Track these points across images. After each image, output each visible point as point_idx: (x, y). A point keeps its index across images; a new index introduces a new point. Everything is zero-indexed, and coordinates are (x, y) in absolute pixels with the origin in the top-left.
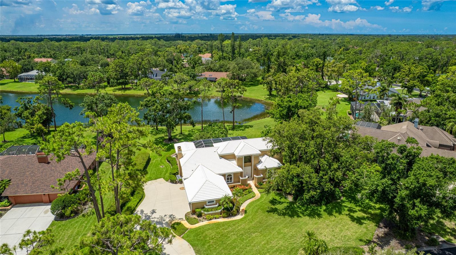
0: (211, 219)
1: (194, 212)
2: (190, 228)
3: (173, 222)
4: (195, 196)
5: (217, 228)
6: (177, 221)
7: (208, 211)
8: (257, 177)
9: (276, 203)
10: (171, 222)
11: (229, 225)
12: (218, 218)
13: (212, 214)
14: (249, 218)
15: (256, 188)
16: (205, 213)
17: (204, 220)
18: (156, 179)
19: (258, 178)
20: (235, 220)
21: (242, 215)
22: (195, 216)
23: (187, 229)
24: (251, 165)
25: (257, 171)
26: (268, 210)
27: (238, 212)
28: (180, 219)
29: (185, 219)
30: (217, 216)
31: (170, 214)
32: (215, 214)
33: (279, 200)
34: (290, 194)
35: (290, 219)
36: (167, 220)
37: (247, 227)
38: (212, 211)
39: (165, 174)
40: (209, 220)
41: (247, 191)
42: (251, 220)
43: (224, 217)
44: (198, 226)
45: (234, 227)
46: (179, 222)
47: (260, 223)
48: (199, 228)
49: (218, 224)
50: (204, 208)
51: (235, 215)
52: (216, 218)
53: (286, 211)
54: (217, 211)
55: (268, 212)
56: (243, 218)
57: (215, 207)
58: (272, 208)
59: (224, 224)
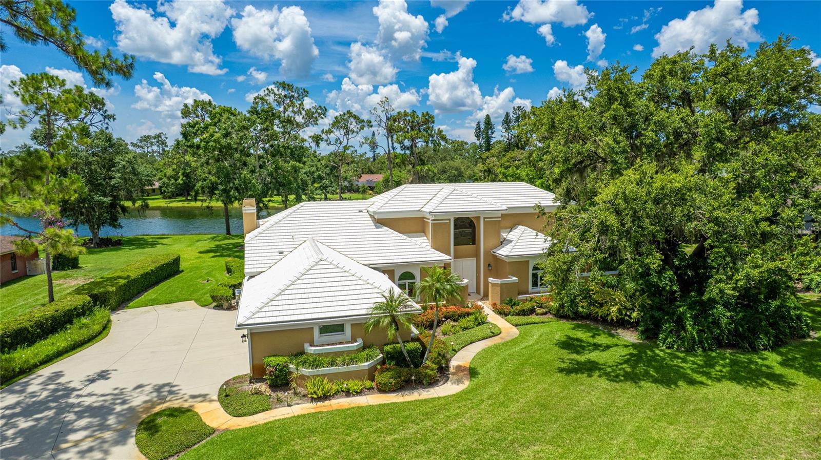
0: (325, 397)
1: (258, 373)
2: (224, 427)
3: (158, 409)
5: (349, 428)
6: (176, 404)
7: (316, 364)
8: (498, 281)
9: (583, 348)
10: (147, 410)
11: (407, 417)
12: (359, 393)
13: (332, 377)
14: (490, 390)
15: (498, 317)
16: (305, 371)
17: (296, 400)
18: (171, 302)
19: (502, 285)
20: (434, 399)
21: (459, 381)
22: (263, 387)
23: (214, 431)
24: (477, 255)
26: (563, 366)
27: (443, 371)
28: (193, 397)
29: (215, 397)
30: (354, 385)
31: (161, 382)
32: (348, 376)
33: (591, 340)
35: (664, 390)
36: (138, 400)
37: (489, 422)
38: (332, 364)
40: (319, 399)
41: (472, 318)
42: (502, 398)
43: (383, 389)
44: (262, 422)
45: (429, 423)
46: (186, 405)
47: (544, 406)
48: (268, 427)
50: (302, 353)
51: (432, 383)
52: (348, 393)
53: (634, 367)
54: (353, 367)
56: (462, 392)
57: (349, 352)
58: (578, 363)
59: (380, 412)
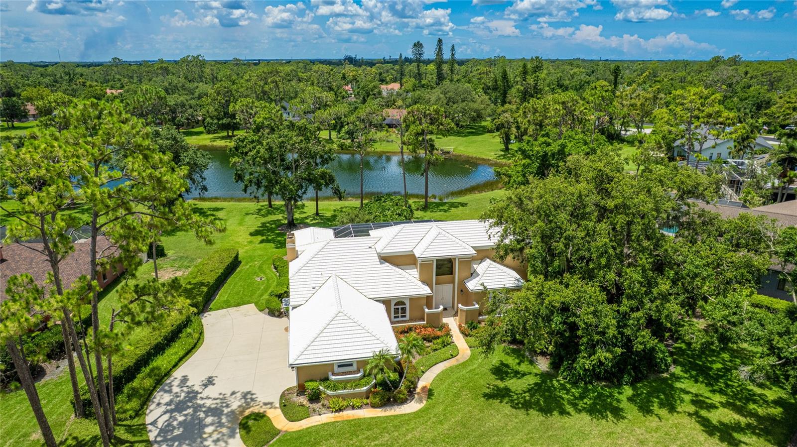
0: (340, 410)
1: (301, 390)
2: (284, 429)
3: (247, 413)
4: (306, 350)
5: (352, 435)
6: (256, 409)
7: (335, 388)
8: (465, 308)
9: (507, 373)
10: (242, 412)
11: (384, 429)
12: (360, 408)
13: (344, 397)
14: (436, 411)
15: (461, 336)
16: (329, 392)
17: (324, 410)
18: (238, 305)
19: (467, 311)
20: (402, 415)
21: (421, 401)
22: (303, 400)
23: (279, 431)
24: (453, 282)
25: (465, 295)
26: (487, 391)
27: (411, 391)
28: (265, 404)
29: (278, 405)
30: (356, 402)
31: (245, 390)
32: (354, 396)
33: (517, 368)
34: (543, 354)
35: (542, 418)
36: (235, 404)
37: (429, 436)
38: (345, 388)
39: (262, 295)
40: (336, 411)
41: (439, 341)
42: (442, 417)
43: (374, 406)
44: (304, 427)
45: (396, 434)
46: (262, 411)
47: (464, 426)
48: (308, 431)
49: (357, 425)
50: (327, 379)
51: (403, 402)
52: (353, 408)
53: (532, 396)
54: (357, 390)
55: (488, 396)
56: (421, 411)
57: (354, 380)
58: (498, 389)
59: (369, 424)
